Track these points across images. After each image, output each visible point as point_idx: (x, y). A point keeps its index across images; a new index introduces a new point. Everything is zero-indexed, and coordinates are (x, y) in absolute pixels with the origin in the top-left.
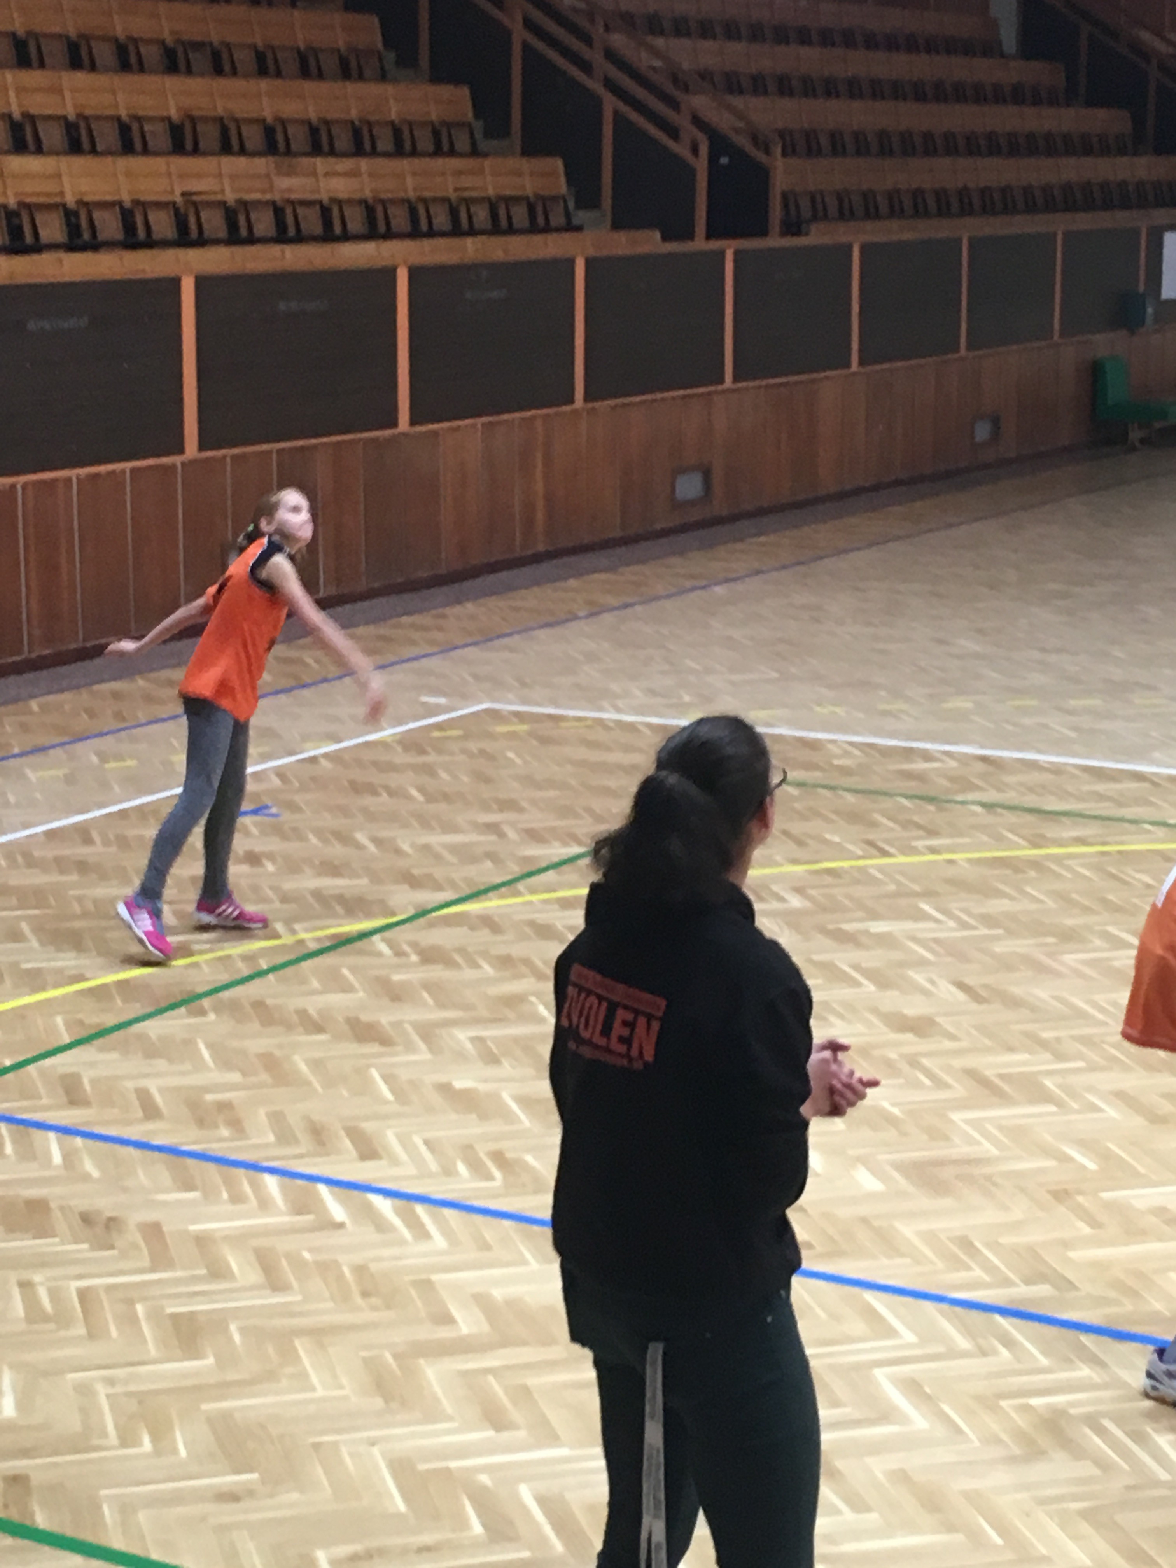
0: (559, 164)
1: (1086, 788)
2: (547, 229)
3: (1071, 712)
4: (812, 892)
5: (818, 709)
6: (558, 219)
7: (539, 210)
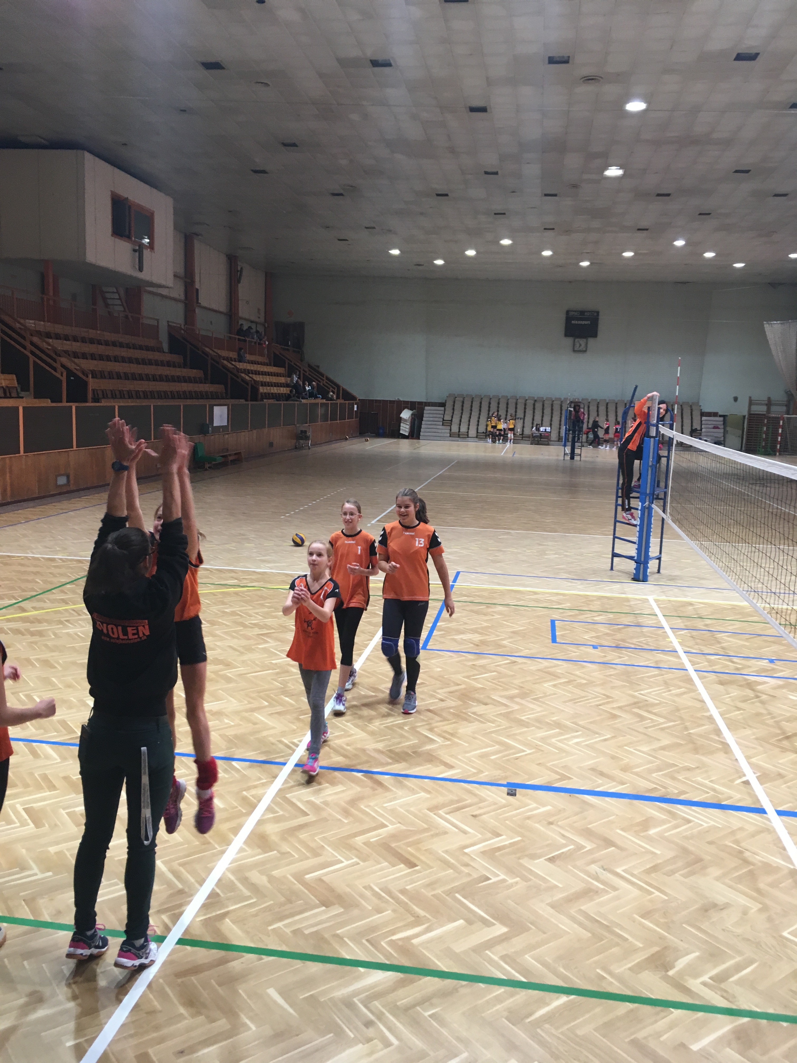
0: (15, 376)
2: (11, 397)
6: (14, 394)
7: (7, 391)
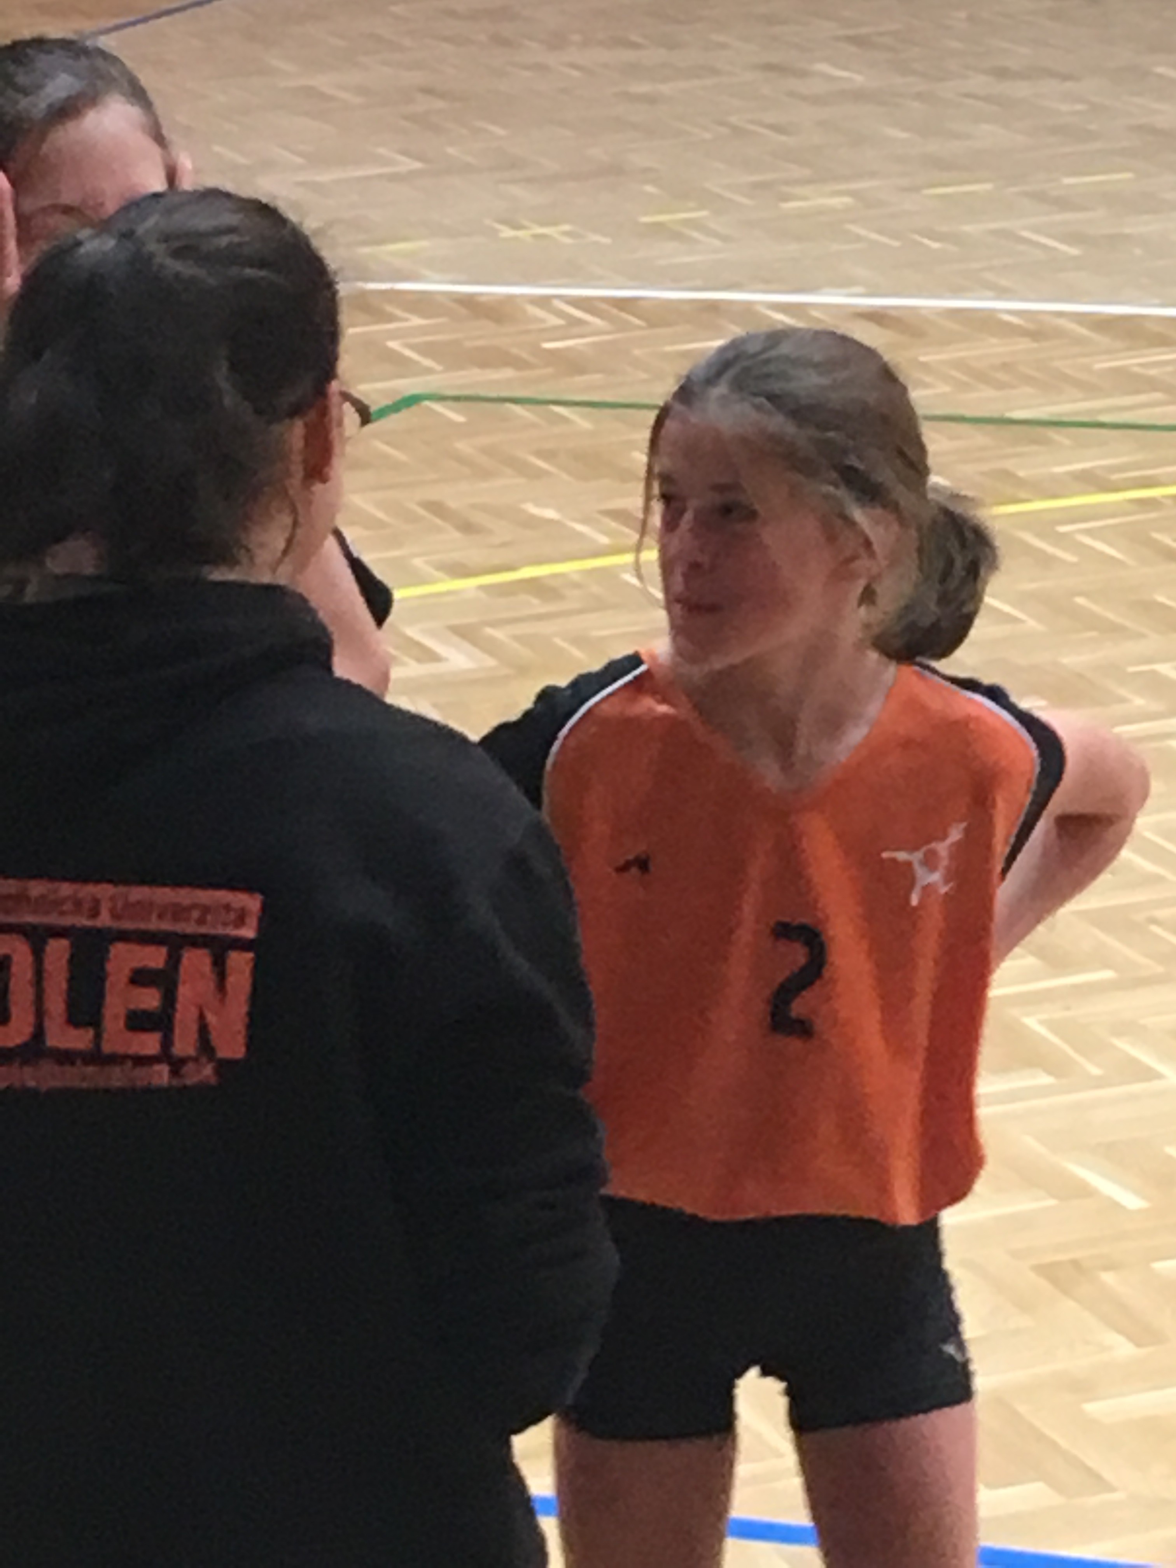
1: (1102, 364)
3: (1062, 203)
4: (499, 634)
5: (507, 233)
